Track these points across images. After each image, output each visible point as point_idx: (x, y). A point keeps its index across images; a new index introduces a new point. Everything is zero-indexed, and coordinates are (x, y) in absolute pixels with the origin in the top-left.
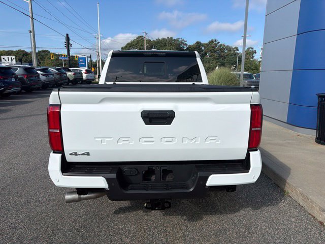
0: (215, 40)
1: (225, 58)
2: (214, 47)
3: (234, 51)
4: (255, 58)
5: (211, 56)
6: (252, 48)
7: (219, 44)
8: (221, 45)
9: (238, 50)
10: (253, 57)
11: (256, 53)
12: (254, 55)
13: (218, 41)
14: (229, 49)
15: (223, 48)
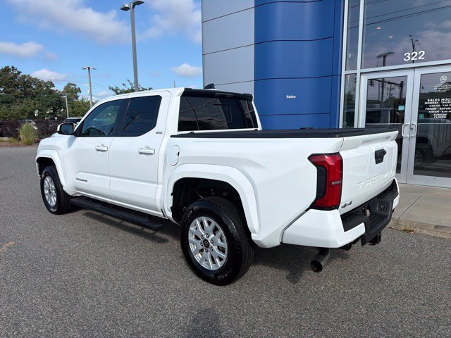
0: (13, 68)
1: (34, 97)
2: (12, 78)
3: (48, 87)
4: (80, 98)
5: (9, 92)
6: (73, 85)
7: (21, 74)
8: (24, 76)
9: (53, 86)
10: (77, 97)
11: (80, 91)
12: (78, 94)
13: (19, 70)
14: (39, 84)
15: (27, 82)
